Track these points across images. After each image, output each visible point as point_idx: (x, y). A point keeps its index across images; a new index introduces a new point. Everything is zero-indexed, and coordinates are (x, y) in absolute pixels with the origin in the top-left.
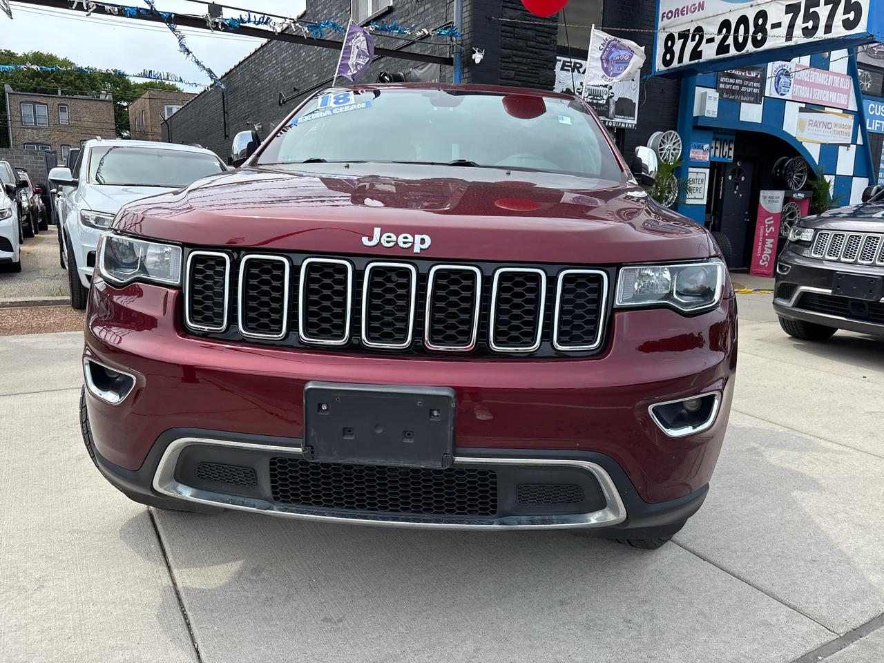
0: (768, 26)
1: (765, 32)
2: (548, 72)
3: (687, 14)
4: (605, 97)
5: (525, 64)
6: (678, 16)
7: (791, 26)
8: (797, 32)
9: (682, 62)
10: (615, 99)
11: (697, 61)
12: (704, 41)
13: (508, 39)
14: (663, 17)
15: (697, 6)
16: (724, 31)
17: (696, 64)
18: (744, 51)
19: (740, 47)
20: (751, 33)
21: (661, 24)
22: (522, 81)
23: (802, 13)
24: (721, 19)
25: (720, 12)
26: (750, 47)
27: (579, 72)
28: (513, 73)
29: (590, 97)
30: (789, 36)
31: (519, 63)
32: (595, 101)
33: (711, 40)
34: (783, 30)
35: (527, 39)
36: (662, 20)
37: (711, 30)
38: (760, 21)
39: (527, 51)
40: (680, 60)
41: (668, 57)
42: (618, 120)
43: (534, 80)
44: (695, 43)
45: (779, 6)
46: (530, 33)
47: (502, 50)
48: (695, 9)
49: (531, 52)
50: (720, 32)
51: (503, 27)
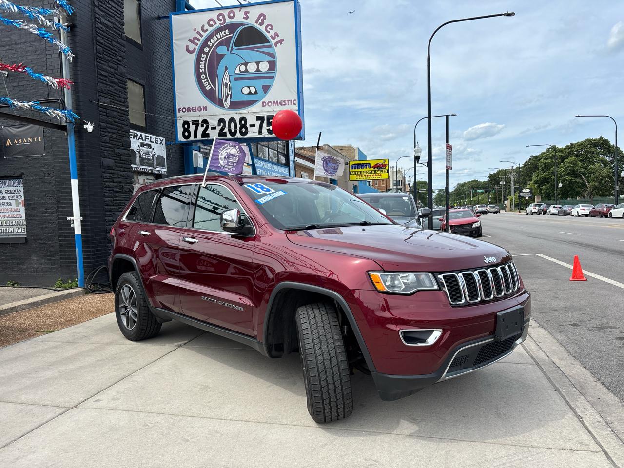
0: (248, 125)
1: (246, 129)
2: (127, 139)
3: (196, 111)
4: (151, 155)
5: (114, 133)
6: (190, 111)
7: (261, 127)
8: (264, 131)
9: (196, 138)
10: (156, 156)
11: (206, 138)
12: (210, 128)
13: (104, 116)
14: (179, 111)
15: (202, 108)
16: (222, 124)
17: (206, 140)
18: (235, 137)
19: (233, 134)
20: (238, 128)
21: (178, 114)
22: (114, 145)
23: (265, 121)
24: (219, 117)
25: (218, 114)
26: (238, 135)
27: (137, 139)
28: (108, 138)
29: (144, 155)
30: (260, 132)
31: (111, 132)
32: (146, 157)
33: (214, 128)
34: (257, 129)
35: (113, 117)
36: (179, 112)
37: (213, 122)
38: (243, 122)
39: (114, 125)
40: (195, 136)
41: (186, 134)
42: (158, 169)
43: (120, 144)
44: (203, 128)
45: (253, 116)
46: (115, 113)
47: (101, 123)
48: (201, 109)
49: (116, 126)
50: (219, 125)
51: (100, 108)
